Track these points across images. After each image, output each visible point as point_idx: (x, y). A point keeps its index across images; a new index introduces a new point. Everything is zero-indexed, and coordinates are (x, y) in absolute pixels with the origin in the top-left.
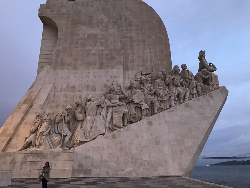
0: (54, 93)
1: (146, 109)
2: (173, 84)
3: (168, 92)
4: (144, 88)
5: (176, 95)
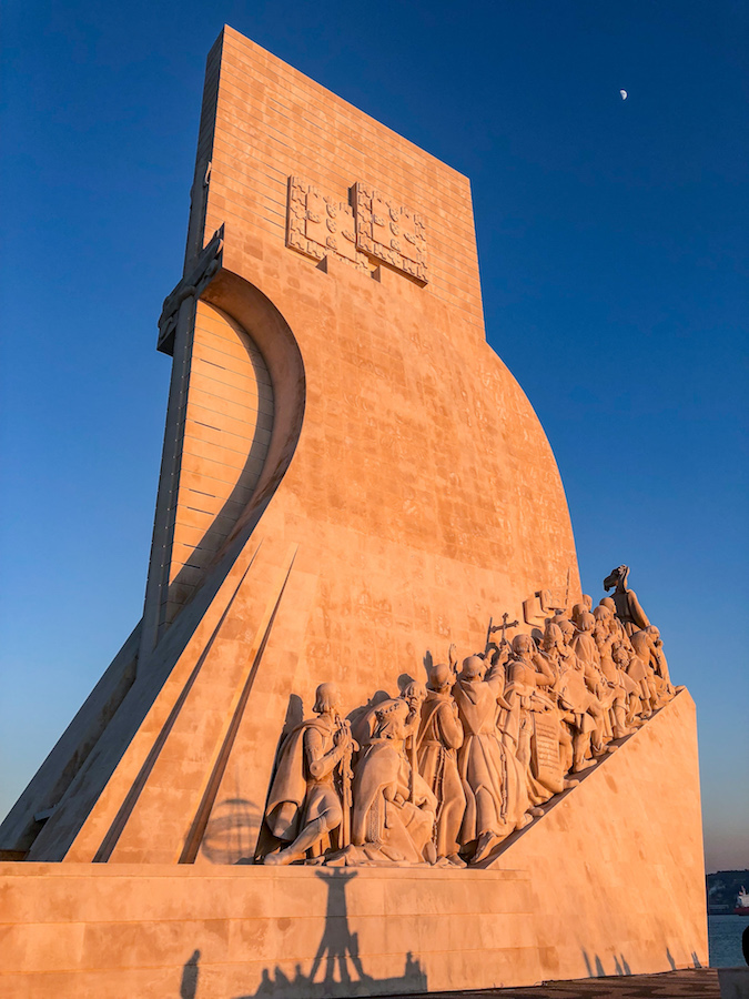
0: (325, 613)
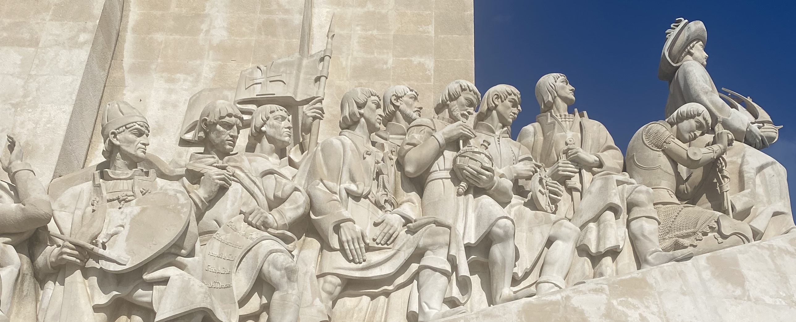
2: (456, 175)
3: (408, 221)
5: (468, 247)
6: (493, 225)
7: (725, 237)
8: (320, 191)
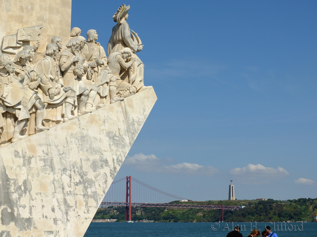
1: (25, 119)
2: (75, 73)
3: (62, 86)
4: (23, 73)
5: (77, 96)
6: (84, 92)
7: (131, 93)
8: (44, 78)
